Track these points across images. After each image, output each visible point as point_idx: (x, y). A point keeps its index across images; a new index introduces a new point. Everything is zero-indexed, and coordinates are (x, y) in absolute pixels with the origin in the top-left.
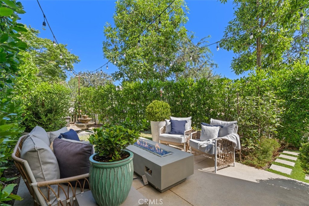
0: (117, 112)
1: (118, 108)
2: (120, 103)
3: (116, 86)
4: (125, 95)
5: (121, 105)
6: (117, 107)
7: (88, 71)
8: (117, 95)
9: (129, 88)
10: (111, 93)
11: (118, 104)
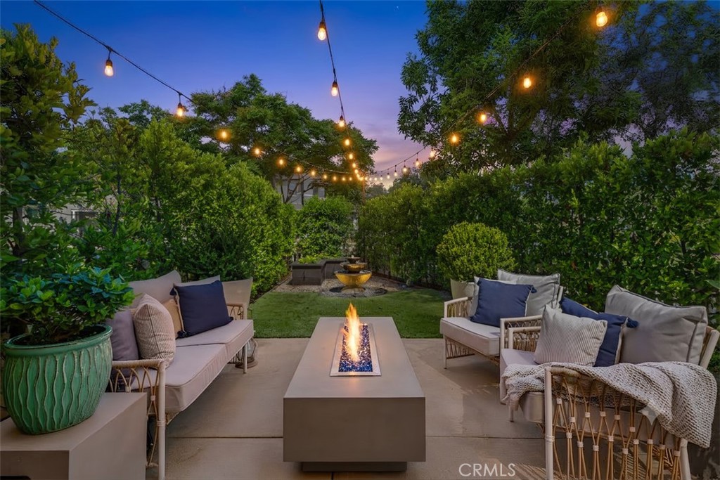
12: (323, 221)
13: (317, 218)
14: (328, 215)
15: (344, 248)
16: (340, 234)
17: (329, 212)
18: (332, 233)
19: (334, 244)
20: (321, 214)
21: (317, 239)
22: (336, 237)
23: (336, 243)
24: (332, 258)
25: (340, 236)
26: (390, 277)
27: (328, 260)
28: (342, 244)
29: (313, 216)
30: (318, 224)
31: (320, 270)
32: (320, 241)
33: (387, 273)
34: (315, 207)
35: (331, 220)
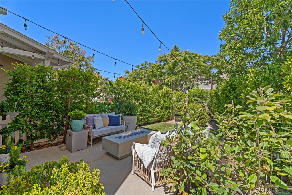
35: (198, 97)
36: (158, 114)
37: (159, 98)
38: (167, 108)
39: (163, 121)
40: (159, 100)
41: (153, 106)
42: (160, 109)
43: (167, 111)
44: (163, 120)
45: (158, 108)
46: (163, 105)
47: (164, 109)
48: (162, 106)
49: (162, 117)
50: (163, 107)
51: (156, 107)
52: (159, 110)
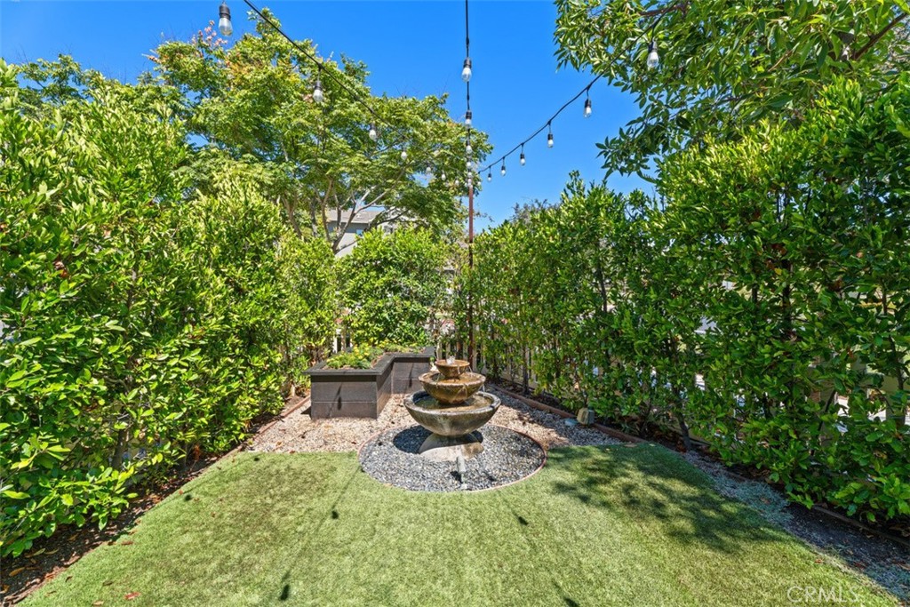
0: (627, 349)
1: (635, 323)
2: (653, 296)
3: (627, 196)
4: (687, 239)
5: (656, 305)
6: (627, 320)
7: (537, 201)
8: (629, 243)
9: (727, 177)
10: (591, 238)
11: (634, 299)
12: (391, 275)
13: (379, 270)
14: (400, 265)
15: (431, 326)
16: (423, 302)
17: (402, 257)
18: (407, 299)
19: (411, 320)
20: (387, 263)
21: (380, 310)
22: (415, 307)
23: (416, 318)
24: (406, 350)
25: (423, 304)
26: (527, 391)
27: (397, 355)
28: (428, 320)
29: (372, 267)
30: (379, 283)
31: (375, 384)
32: (385, 315)
33: (519, 379)
34: (375, 249)
35: (406, 273)
36: (176, 406)
37: (184, 256)
38: (251, 338)
39: (222, 444)
40: (183, 274)
41: (113, 337)
42: (194, 356)
43: (257, 361)
44: (229, 434)
45: (182, 351)
46: (227, 320)
47: (234, 346)
48: (214, 324)
49: (222, 414)
50: (225, 336)
51: (148, 344)
52: (194, 367)
